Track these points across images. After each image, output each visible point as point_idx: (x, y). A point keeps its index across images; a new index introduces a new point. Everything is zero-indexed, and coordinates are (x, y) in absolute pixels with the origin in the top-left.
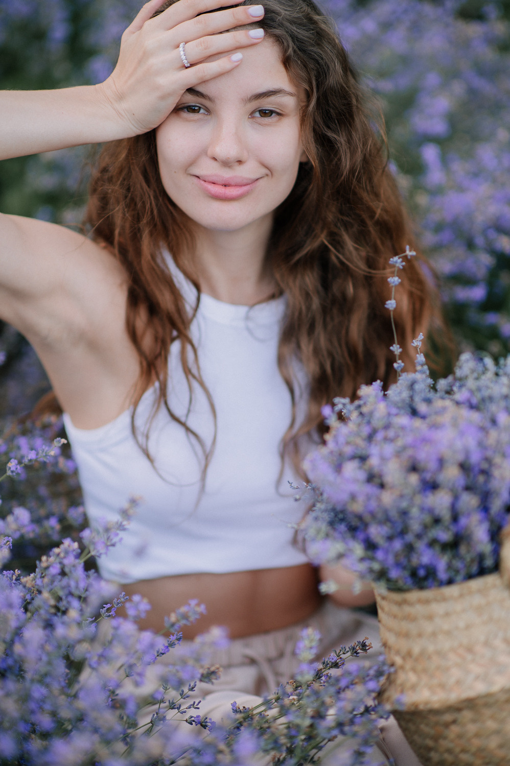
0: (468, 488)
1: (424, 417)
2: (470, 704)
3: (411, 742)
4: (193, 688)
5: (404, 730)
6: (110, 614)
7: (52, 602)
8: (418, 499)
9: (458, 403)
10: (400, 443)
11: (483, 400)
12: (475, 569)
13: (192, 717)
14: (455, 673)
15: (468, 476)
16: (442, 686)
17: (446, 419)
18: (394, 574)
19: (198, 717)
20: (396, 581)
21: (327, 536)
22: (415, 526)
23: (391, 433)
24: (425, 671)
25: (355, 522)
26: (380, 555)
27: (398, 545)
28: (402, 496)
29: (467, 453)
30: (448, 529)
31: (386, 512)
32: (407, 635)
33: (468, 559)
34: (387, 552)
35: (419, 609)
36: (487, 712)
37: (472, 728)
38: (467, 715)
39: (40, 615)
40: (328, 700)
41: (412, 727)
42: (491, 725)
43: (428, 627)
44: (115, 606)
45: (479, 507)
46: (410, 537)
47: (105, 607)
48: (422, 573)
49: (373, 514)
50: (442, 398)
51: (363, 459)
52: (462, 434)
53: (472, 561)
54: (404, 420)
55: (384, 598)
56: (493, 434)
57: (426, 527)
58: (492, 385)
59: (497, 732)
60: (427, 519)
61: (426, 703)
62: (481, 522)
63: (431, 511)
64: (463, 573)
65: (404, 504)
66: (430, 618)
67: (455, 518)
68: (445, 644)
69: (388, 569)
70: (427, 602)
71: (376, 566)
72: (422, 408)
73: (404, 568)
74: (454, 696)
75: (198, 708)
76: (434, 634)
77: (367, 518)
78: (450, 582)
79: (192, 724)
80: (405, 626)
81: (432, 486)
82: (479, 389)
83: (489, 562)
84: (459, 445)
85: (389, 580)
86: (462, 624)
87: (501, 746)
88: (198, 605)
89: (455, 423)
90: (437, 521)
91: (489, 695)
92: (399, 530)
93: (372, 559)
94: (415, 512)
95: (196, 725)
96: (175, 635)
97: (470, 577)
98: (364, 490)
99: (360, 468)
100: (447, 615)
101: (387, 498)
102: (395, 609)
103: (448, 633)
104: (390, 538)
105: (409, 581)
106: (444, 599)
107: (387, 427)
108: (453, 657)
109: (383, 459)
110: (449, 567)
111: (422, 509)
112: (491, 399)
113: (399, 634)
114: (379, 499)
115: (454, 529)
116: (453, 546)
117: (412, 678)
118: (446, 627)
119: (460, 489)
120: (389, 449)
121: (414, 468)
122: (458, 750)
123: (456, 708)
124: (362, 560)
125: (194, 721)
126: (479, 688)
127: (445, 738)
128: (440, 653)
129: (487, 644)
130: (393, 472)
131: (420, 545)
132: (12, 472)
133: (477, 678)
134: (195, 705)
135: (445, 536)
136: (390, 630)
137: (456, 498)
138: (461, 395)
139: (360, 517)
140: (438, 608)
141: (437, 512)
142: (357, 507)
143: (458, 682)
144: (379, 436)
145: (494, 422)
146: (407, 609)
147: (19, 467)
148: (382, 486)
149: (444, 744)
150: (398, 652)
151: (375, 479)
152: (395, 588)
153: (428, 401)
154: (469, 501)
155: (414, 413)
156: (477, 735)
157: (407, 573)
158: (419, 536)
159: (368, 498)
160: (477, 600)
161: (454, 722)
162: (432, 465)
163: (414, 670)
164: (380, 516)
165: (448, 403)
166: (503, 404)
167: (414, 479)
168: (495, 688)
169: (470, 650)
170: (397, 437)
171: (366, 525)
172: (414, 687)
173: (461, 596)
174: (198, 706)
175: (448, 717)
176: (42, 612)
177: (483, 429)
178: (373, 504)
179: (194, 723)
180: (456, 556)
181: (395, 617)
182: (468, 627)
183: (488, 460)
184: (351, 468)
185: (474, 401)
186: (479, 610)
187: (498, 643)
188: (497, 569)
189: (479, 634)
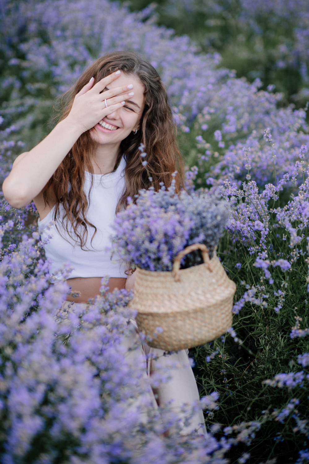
2: (151, 314)
12: (165, 269)
14: (149, 302)
16: (144, 305)
36: (156, 318)
38: (150, 318)
42: (157, 323)
43: (145, 284)
53: (164, 267)
62: (167, 255)
64: (160, 269)
66: (146, 280)
68: (149, 291)
69: (135, 260)
70: (146, 275)
71: (130, 258)
74: (147, 310)
78: (155, 271)
83: (170, 269)
86: (156, 286)
91: (158, 314)
97: (163, 270)
100: (152, 281)
103: (151, 288)
104: (135, 251)
106: (152, 276)
108: (150, 297)
110: (155, 266)
116: (157, 260)
118: (151, 285)
123: (147, 314)
126: (154, 310)
128: (147, 294)
129: (162, 295)
133: (156, 306)
135: (154, 256)
140: (150, 278)
143: (150, 306)
156: (152, 325)
160: (162, 279)
168: (161, 312)
169: (156, 295)
173: (157, 276)
182: (157, 288)
186: (162, 282)
187: (166, 297)
188: (172, 271)
189: (161, 291)
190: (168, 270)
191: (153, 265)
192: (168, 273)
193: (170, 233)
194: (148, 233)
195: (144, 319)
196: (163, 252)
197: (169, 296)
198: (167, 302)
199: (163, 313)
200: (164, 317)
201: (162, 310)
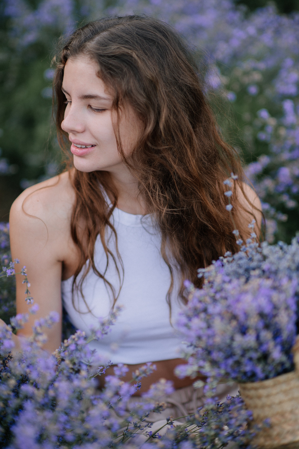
4: (148, 415)
6: (102, 372)
7: (71, 366)
13: (147, 432)
19: (151, 432)
33: (274, 365)
39: (63, 374)
44: (105, 368)
45: (272, 339)
47: (99, 369)
48: (249, 374)
53: (277, 366)
62: (275, 347)
64: (273, 373)
75: (151, 427)
78: (267, 378)
97: (278, 374)
106: (264, 388)
110: (263, 370)
115: (261, 351)
116: (263, 359)
121: (234, 318)
125: (148, 434)
134: (149, 425)
135: (256, 355)
137: (258, 334)
154: (267, 335)
160: (284, 387)
174: (150, 426)
176: (65, 371)
186: (285, 392)
188: (293, 369)
189: (287, 407)
190: (285, 371)
191: (259, 369)
192: (290, 375)
193: (267, 309)
194: (234, 323)
196: (267, 343)
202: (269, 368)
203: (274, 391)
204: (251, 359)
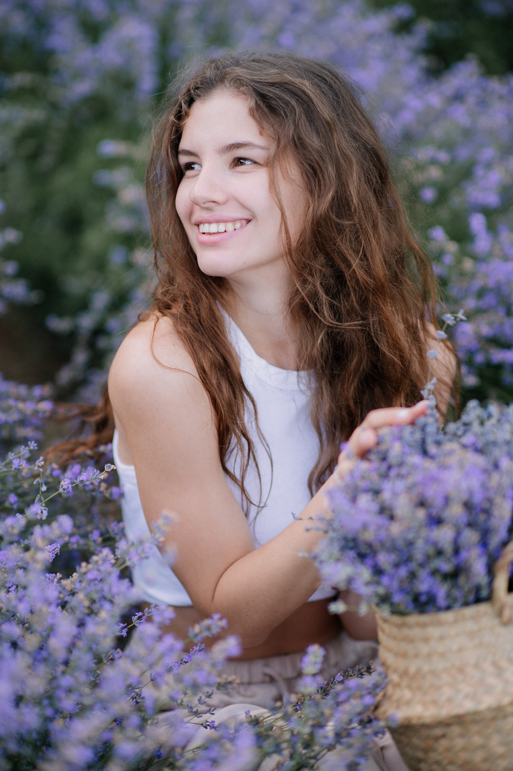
0: (470, 525)
1: (432, 458)
2: (459, 720)
3: (403, 754)
4: (210, 695)
5: (398, 742)
6: (141, 621)
8: (424, 533)
9: (464, 447)
10: (410, 480)
11: (487, 444)
12: (471, 598)
13: (207, 722)
14: (447, 692)
15: (471, 513)
16: (435, 703)
17: (453, 460)
18: (397, 598)
19: (213, 722)
20: (398, 605)
21: (338, 560)
22: (419, 556)
23: (404, 471)
24: (419, 688)
25: (364, 549)
26: (385, 580)
27: (403, 572)
28: (409, 529)
29: (471, 494)
30: (449, 560)
31: (393, 540)
32: (404, 655)
33: (466, 589)
34: (392, 577)
35: (416, 632)
36: (474, 728)
37: (459, 743)
38: (456, 730)
40: (327, 712)
41: (404, 739)
42: (477, 740)
43: (424, 649)
45: (479, 542)
46: (413, 566)
48: (423, 598)
49: (382, 544)
50: (450, 441)
51: (377, 492)
52: (467, 475)
53: (470, 591)
54: (415, 459)
55: (385, 621)
56: (495, 478)
57: (428, 558)
58: (495, 430)
59: (483, 747)
60: (431, 551)
61: (419, 718)
62: (480, 556)
63: (435, 544)
64: (461, 601)
65: (411, 536)
66: (426, 640)
67: (457, 551)
68: (439, 665)
69: (392, 594)
70: (424, 625)
71: (381, 590)
72: (432, 449)
73: (407, 593)
74: (445, 712)
75: (213, 714)
76: (429, 656)
77: (377, 546)
78: (448, 608)
79: (206, 728)
80: (404, 647)
81: (437, 521)
82: (483, 434)
84: (464, 485)
85: (392, 604)
86: (455, 647)
87: (486, 760)
88: (221, 619)
89: (461, 466)
90: (440, 553)
91: (476, 713)
92: (405, 558)
93: (378, 583)
94: (420, 543)
95: (211, 729)
96: (198, 646)
97: (466, 604)
98: (375, 520)
99: (373, 500)
100: (442, 638)
101: (396, 529)
102: (395, 631)
103: (442, 655)
104: (397, 565)
105: (411, 606)
107: (401, 464)
108: (445, 678)
109: (395, 494)
110: (448, 595)
111: (427, 541)
112: (495, 443)
113: (397, 654)
114: (388, 530)
115: (455, 561)
116: (453, 576)
117: (407, 694)
118: (440, 648)
119: (462, 525)
120: (400, 485)
121: (422, 504)
122: (445, 762)
123: (446, 724)
124: (368, 584)
125: (208, 725)
126: (468, 706)
127: (434, 750)
128: (433, 673)
129: (477, 666)
130: (402, 505)
131: (423, 574)
132: (64, 490)
133: (466, 696)
134: (211, 711)
135: (446, 567)
136: (389, 650)
137: (458, 533)
138: (468, 439)
139: (370, 545)
140: (434, 632)
141: (440, 545)
142: (369, 536)
143: (449, 700)
144: (393, 473)
145: (496, 466)
146: (406, 632)
147: (70, 486)
148: (392, 518)
149: (433, 756)
150: (395, 671)
151: (386, 512)
152: (397, 611)
153: (438, 443)
154: (471, 537)
155: (425, 453)
156: (464, 749)
157: (409, 599)
158: (422, 565)
159: (379, 528)
160: (470, 626)
161: (444, 736)
162: (438, 502)
163: (409, 687)
164: (388, 544)
165: (454, 446)
166: (505, 449)
167: (421, 514)
168: (483, 706)
169: (461, 670)
170: (409, 474)
171: (375, 553)
172: (408, 703)
173: (456, 621)
174: (213, 712)
175: (438, 732)
177: (485, 471)
178: (383, 534)
179: (208, 727)
180: (455, 585)
181: (395, 638)
182: (460, 650)
183: (490, 501)
184: (365, 500)
185: (480, 445)
186: (471, 635)
187: (487, 666)
188: (489, 598)
189: (470, 657)
190: (478, 600)
191: (442, 591)
192: (483, 608)
195: (437, 739)
197: (495, 664)
198: (492, 680)
199: (490, 709)
200: (494, 719)
201: (487, 702)
202: (456, 593)
203: (452, 631)
204: (434, 572)
